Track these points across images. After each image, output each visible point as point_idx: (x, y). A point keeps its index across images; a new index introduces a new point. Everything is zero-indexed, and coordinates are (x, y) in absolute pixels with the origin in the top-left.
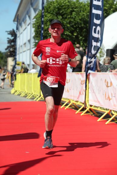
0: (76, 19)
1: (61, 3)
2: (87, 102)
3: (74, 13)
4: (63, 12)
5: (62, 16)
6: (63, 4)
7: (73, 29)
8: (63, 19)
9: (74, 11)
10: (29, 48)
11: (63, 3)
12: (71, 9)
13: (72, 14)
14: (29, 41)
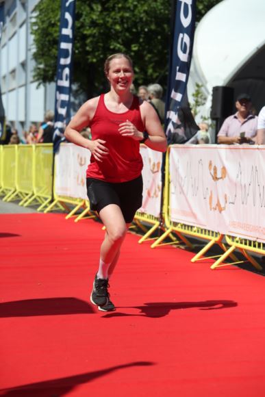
0: (136, 12)
2: (165, 216)
7: (131, 37)
8: (105, 13)
10: (23, 82)
14: (23, 65)
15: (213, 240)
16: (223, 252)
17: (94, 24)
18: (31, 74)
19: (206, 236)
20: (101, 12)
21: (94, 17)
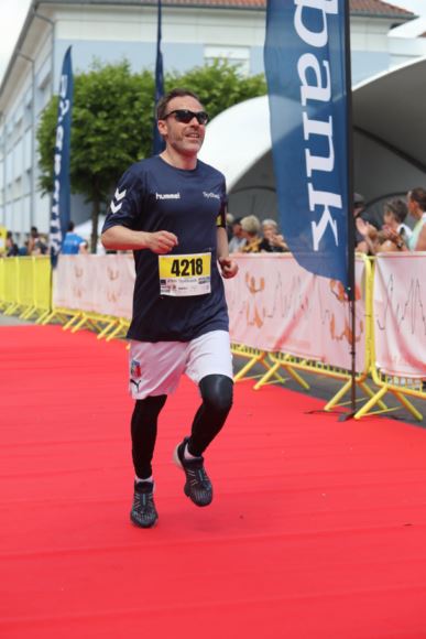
0: (142, 119)
1: (106, 81)
3: (137, 104)
4: (109, 103)
5: (108, 111)
6: (110, 83)
7: (136, 144)
8: (110, 120)
9: (136, 99)
10: (28, 190)
11: (111, 79)
12: (129, 94)
13: (132, 107)
14: (29, 172)
15: (255, 358)
16: (266, 371)
17: (98, 132)
18: (37, 182)
19: (247, 354)
20: (106, 119)
21: (99, 123)
